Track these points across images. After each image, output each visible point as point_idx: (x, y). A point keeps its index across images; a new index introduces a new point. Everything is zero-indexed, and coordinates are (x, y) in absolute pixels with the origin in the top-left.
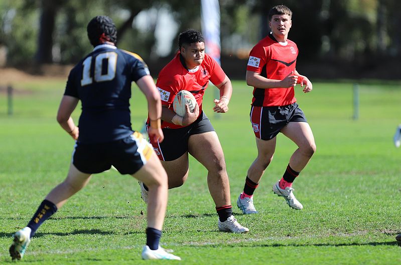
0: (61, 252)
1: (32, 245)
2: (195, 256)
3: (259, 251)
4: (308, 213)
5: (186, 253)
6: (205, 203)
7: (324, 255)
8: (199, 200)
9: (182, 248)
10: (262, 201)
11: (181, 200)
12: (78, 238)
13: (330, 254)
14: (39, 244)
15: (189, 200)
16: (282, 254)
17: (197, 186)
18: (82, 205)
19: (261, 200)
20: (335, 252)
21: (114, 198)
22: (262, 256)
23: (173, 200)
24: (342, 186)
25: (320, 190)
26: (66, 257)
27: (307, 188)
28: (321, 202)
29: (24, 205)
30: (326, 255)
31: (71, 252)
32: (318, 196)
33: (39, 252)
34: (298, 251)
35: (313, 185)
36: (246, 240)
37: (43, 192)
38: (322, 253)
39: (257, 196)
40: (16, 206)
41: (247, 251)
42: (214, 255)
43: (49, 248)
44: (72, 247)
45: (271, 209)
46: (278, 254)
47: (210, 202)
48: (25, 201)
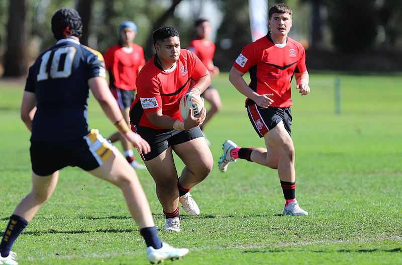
0: (97, 256)
1: (66, 249)
2: (240, 260)
3: (308, 256)
4: (360, 215)
5: (231, 257)
6: (250, 204)
7: (378, 260)
8: (245, 201)
9: (226, 251)
10: (312, 202)
11: (225, 201)
12: (116, 241)
13: (384, 259)
14: (74, 247)
15: (234, 201)
16: (333, 258)
17: (243, 186)
18: (119, 206)
19: (310, 201)
20: (390, 257)
21: (154, 199)
22: (311, 261)
23: (217, 201)
24: (398, 186)
25: (374, 190)
26: (103, 261)
27: (360, 188)
28: (375, 203)
29: (58, 206)
30: (380, 259)
31: (108, 255)
32: (372, 197)
33: (74, 255)
34: (350, 255)
35: (366, 185)
36: (295, 244)
37: (78, 191)
38: (375, 257)
39: (307, 197)
40: (50, 207)
41: (295, 255)
42: (260, 259)
43: (84, 251)
44: (109, 251)
45: (322, 210)
46: (329, 259)
47: (257, 202)
48: (59, 201)
